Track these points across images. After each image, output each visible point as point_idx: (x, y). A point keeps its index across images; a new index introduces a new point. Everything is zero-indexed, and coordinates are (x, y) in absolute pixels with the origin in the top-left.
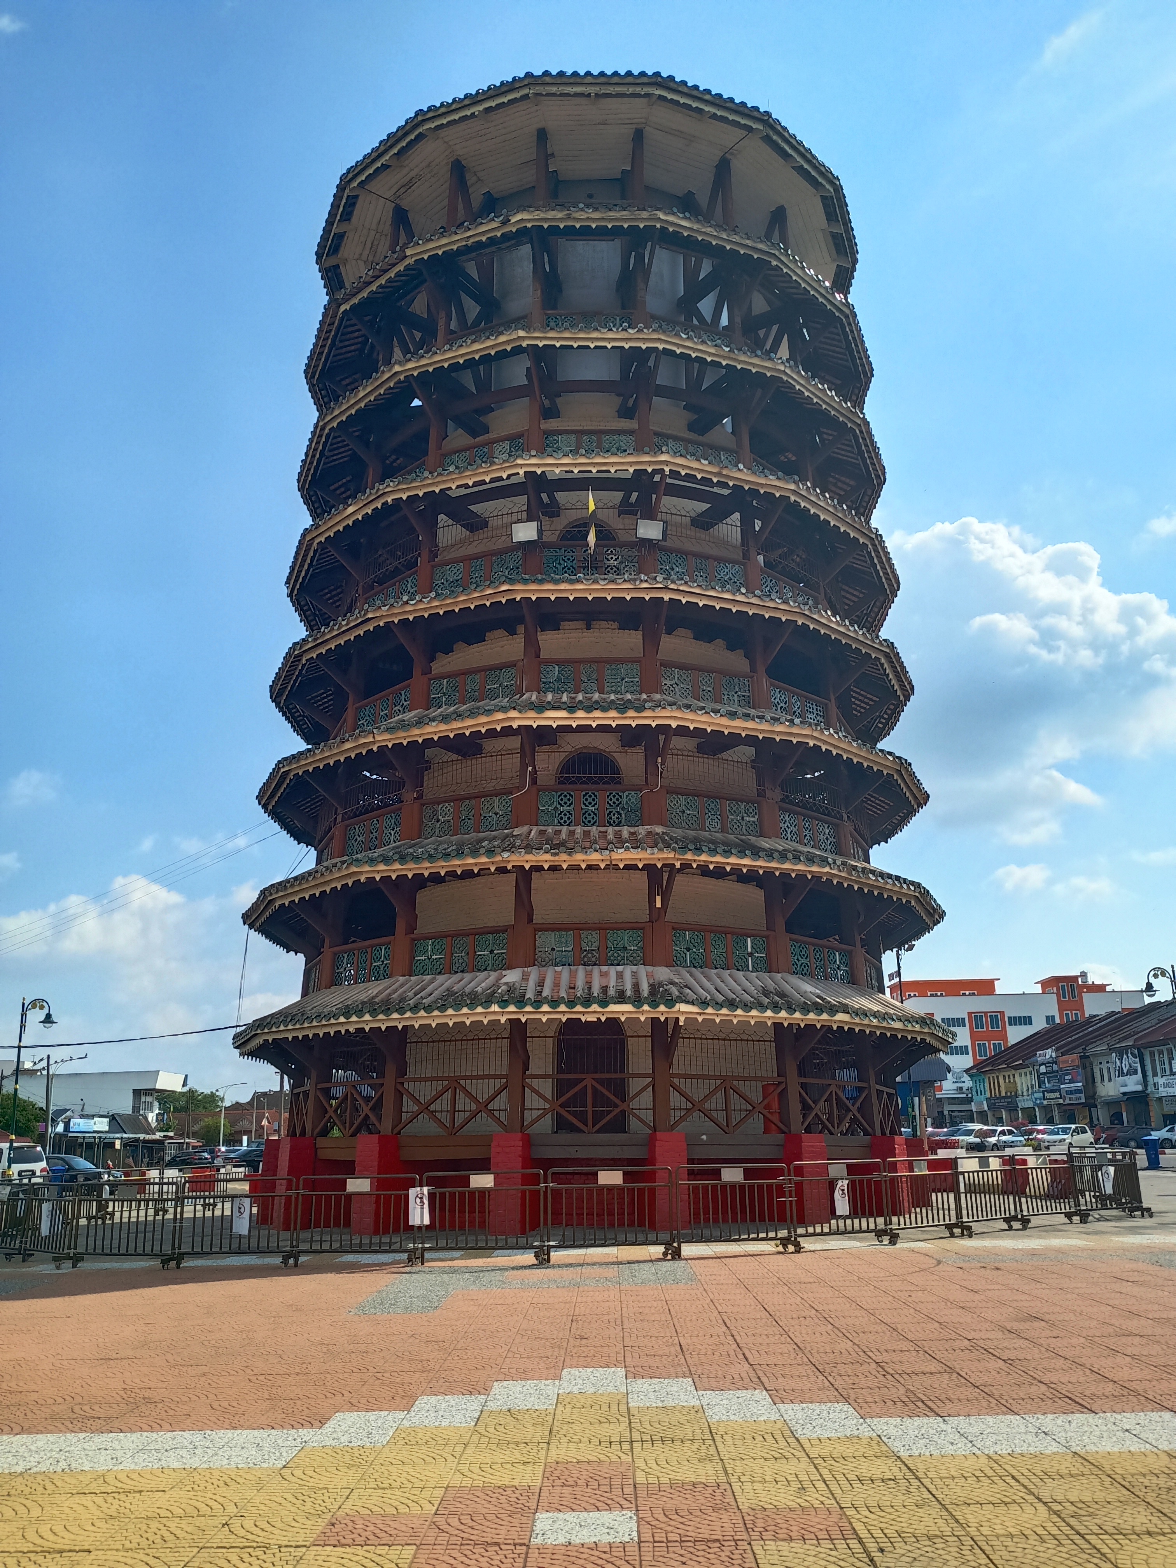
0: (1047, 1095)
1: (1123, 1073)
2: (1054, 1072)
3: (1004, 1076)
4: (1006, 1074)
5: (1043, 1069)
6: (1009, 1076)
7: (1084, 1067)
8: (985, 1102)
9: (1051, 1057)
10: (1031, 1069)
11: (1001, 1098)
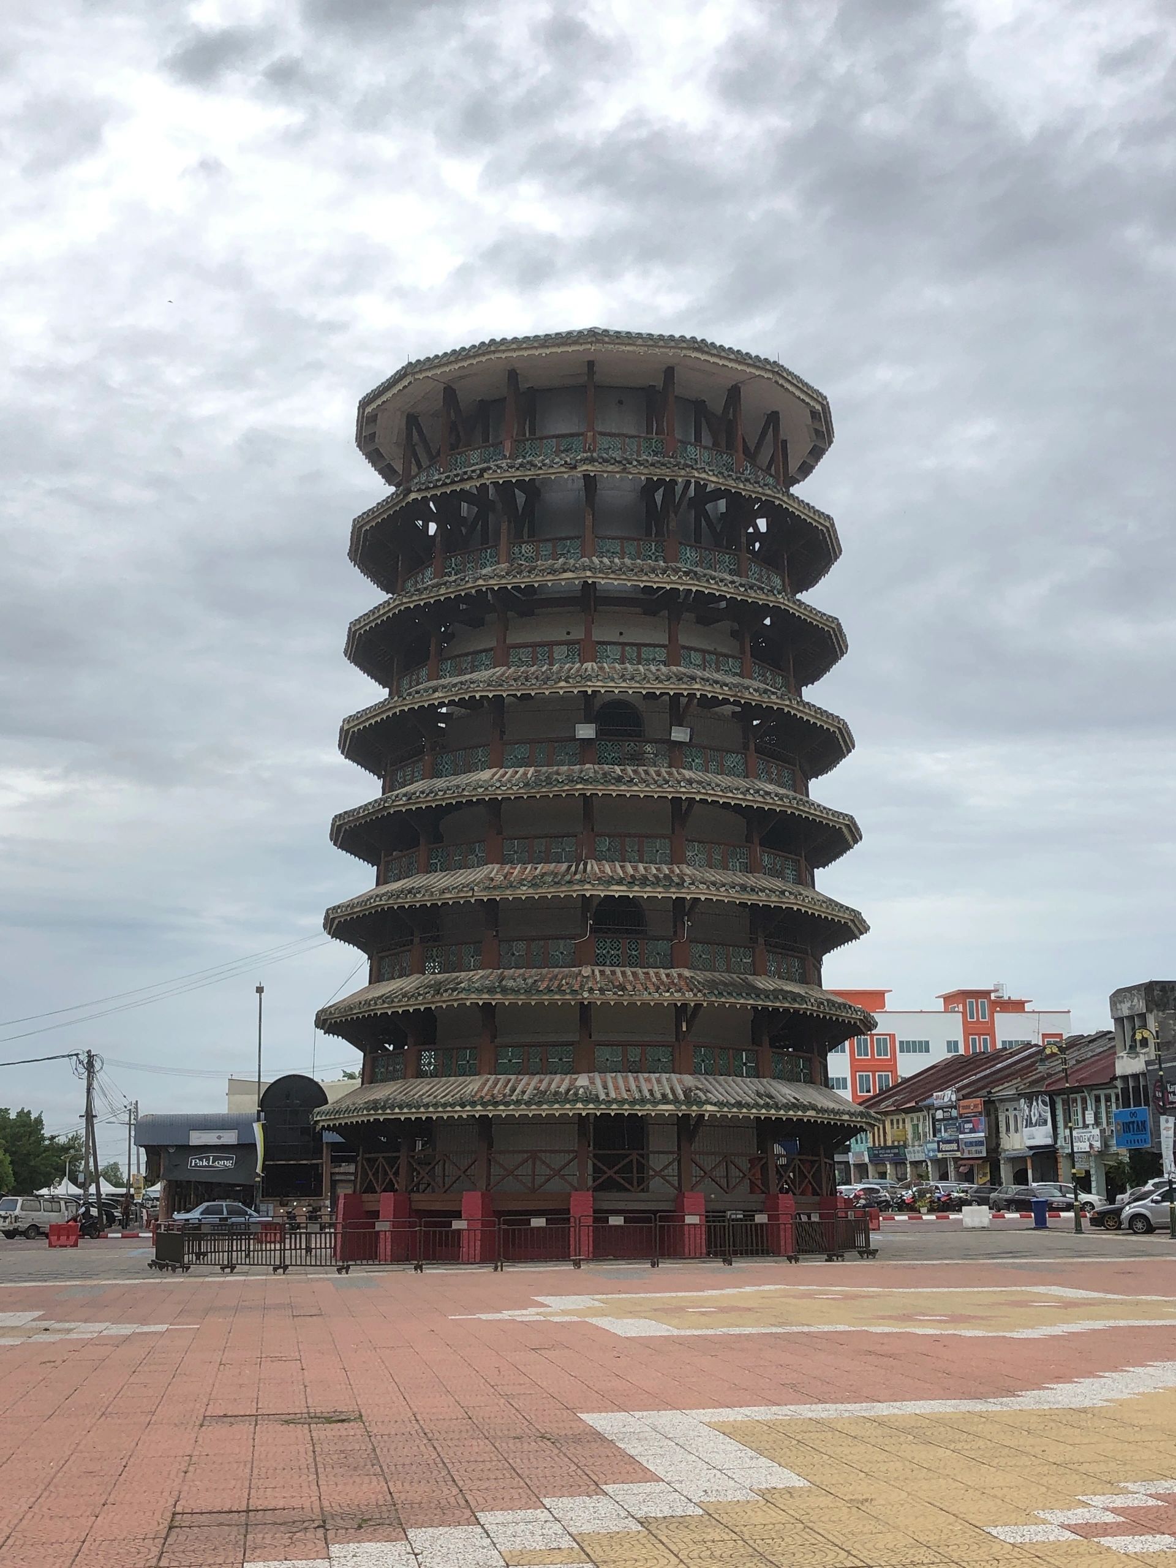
0: (943, 1147)
1: (1031, 1123)
2: (952, 1118)
3: (892, 1121)
4: (895, 1118)
5: (939, 1115)
6: (898, 1121)
7: (988, 1115)
8: (866, 1153)
9: (950, 1100)
10: (925, 1113)
11: (886, 1147)
